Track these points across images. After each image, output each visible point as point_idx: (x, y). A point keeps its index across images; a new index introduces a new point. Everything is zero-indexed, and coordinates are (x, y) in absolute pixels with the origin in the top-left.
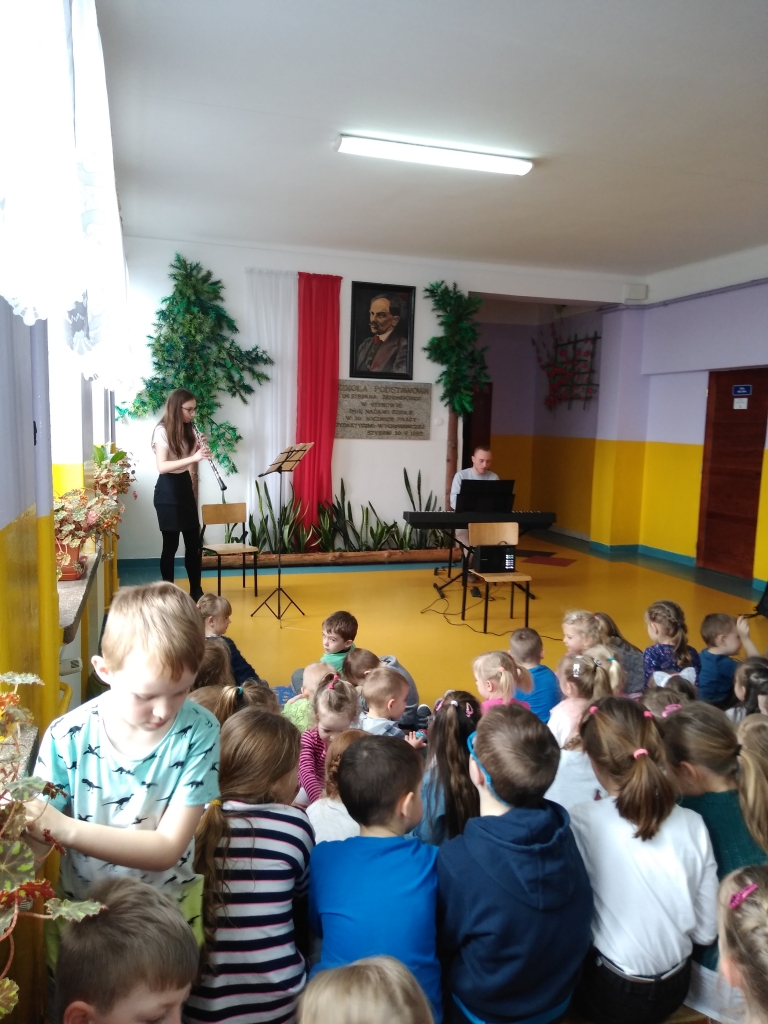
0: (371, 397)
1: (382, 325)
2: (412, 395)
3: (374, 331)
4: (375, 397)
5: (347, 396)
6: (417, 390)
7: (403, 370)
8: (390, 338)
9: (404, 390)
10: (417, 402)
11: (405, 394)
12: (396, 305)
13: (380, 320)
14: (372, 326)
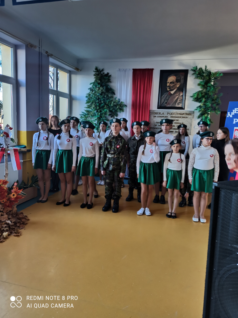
0: (165, 117)
1: (172, 87)
2: (184, 116)
3: (168, 90)
4: (167, 117)
5: (156, 116)
6: (186, 113)
7: (180, 106)
8: (175, 93)
9: (181, 114)
10: (186, 119)
11: (181, 116)
12: (179, 78)
13: (171, 85)
14: (168, 88)
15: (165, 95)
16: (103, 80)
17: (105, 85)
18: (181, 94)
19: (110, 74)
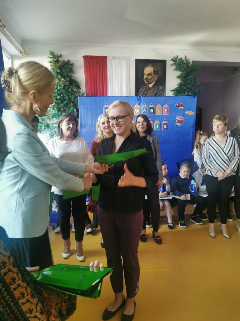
12: (157, 70)
13: (149, 77)
14: (145, 81)
15: (142, 90)
16: (64, 70)
17: (67, 76)
18: (161, 88)
19: (71, 63)
